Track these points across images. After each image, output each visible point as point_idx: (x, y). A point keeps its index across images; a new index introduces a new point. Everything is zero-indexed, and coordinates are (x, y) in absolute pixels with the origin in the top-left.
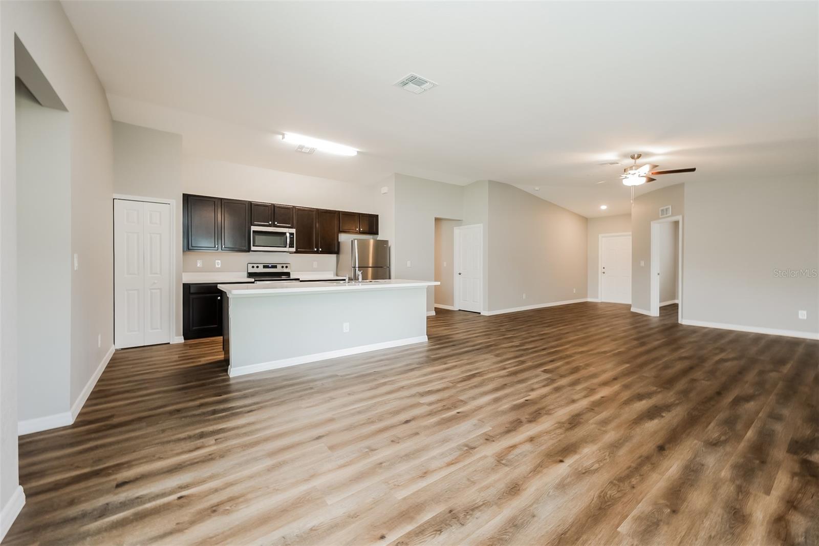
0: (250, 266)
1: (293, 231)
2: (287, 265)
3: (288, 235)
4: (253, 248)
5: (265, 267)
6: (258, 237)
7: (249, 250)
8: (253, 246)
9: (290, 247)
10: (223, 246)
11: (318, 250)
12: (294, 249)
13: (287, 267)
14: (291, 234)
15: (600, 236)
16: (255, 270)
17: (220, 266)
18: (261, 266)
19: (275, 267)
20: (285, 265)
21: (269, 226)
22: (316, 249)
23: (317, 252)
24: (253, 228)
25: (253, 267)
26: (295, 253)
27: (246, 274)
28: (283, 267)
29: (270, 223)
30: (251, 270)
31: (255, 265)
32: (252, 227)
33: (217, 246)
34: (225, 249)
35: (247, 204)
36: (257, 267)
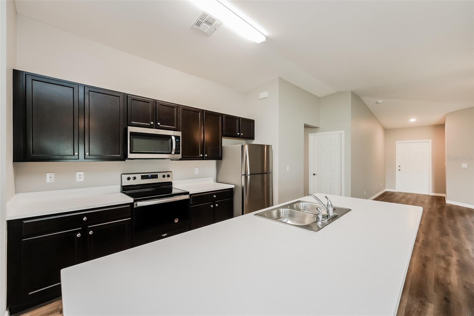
0: (125, 177)
1: (179, 134)
2: (169, 173)
3: (173, 138)
4: (130, 156)
5: (143, 177)
6: (136, 141)
7: (124, 158)
8: (131, 153)
9: (175, 153)
10: (87, 154)
11: (203, 156)
12: (180, 156)
13: (168, 176)
14: (177, 137)
15: (397, 142)
16: (132, 182)
17: (82, 180)
18: (139, 177)
19: (156, 177)
20: (166, 174)
21: (151, 127)
22: (201, 155)
23: (203, 158)
24: (131, 129)
25: (129, 179)
26: (180, 160)
27: (119, 188)
28: (164, 176)
29: (152, 123)
30: (126, 183)
31: (132, 176)
32: (128, 127)
33: (76, 154)
34: (91, 157)
35: (121, 98)
36: (135, 178)
